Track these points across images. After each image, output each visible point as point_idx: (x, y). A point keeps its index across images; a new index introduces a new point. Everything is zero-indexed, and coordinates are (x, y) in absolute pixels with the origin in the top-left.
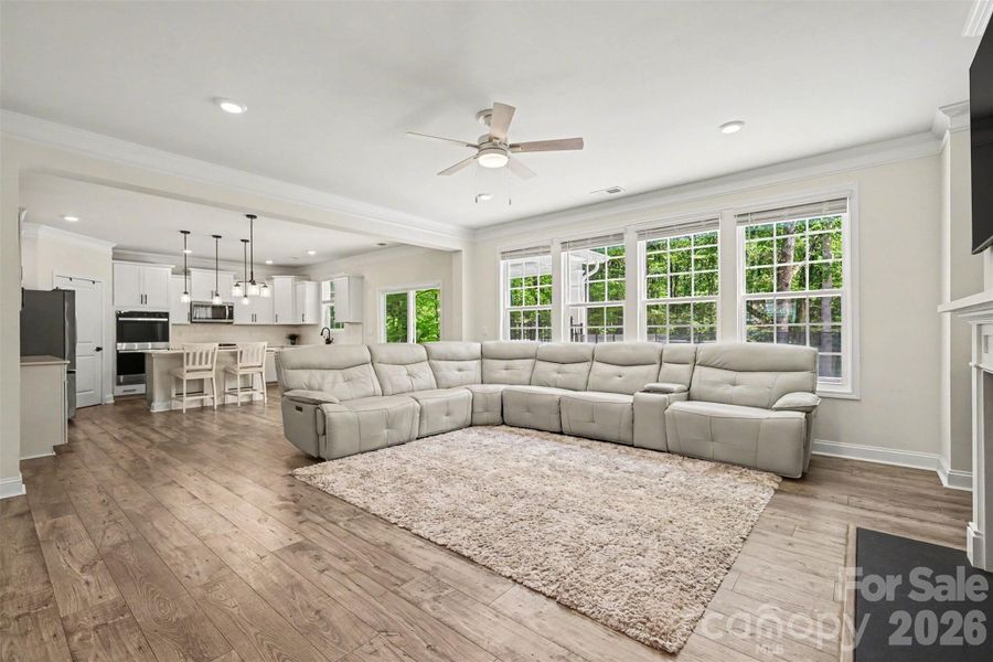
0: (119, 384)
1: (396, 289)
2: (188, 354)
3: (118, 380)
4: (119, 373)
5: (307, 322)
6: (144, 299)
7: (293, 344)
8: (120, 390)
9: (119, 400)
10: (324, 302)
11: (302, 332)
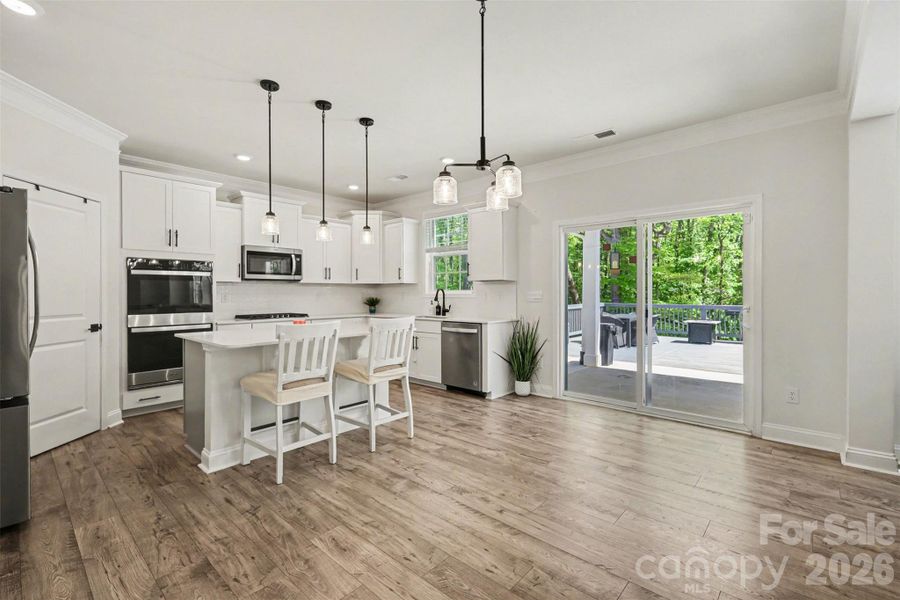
0: (130, 388)
1: (616, 220)
2: (287, 345)
3: (129, 380)
4: (132, 368)
5: (406, 279)
6: (173, 237)
7: (372, 312)
8: (133, 399)
9: (129, 417)
10: (428, 251)
11: (385, 295)
